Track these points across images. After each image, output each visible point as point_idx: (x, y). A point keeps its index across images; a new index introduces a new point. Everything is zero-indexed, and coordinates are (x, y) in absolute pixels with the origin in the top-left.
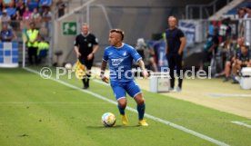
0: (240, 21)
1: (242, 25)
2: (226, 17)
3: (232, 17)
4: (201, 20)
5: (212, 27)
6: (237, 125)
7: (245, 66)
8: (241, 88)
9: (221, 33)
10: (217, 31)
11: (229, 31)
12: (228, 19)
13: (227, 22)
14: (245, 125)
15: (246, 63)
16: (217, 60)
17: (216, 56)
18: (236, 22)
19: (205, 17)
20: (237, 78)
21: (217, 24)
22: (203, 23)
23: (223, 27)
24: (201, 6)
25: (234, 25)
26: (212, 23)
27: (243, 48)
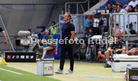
0: (111, 15)
4: (78, 15)
10: (91, 23)
20: (109, 63)
21: (91, 17)
24: (77, 3)
25: (105, 19)
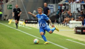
0: (69, 4)
1: (70, 6)
2: (64, 3)
3: (66, 3)
4: (56, 4)
5: (59, 7)
6: (68, 41)
7: (71, 20)
8: (69, 28)
9: (63, 9)
10: (61, 8)
11: (65, 8)
12: (65, 4)
13: (64, 5)
14: (71, 40)
15: (71, 19)
16: (61, 18)
17: (61, 17)
18: (68, 5)
19: (57, 3)
21: (61, 5)
22: (56, 5)
23: (63, 7)
26: (59, 5)
27: (70, 14)
